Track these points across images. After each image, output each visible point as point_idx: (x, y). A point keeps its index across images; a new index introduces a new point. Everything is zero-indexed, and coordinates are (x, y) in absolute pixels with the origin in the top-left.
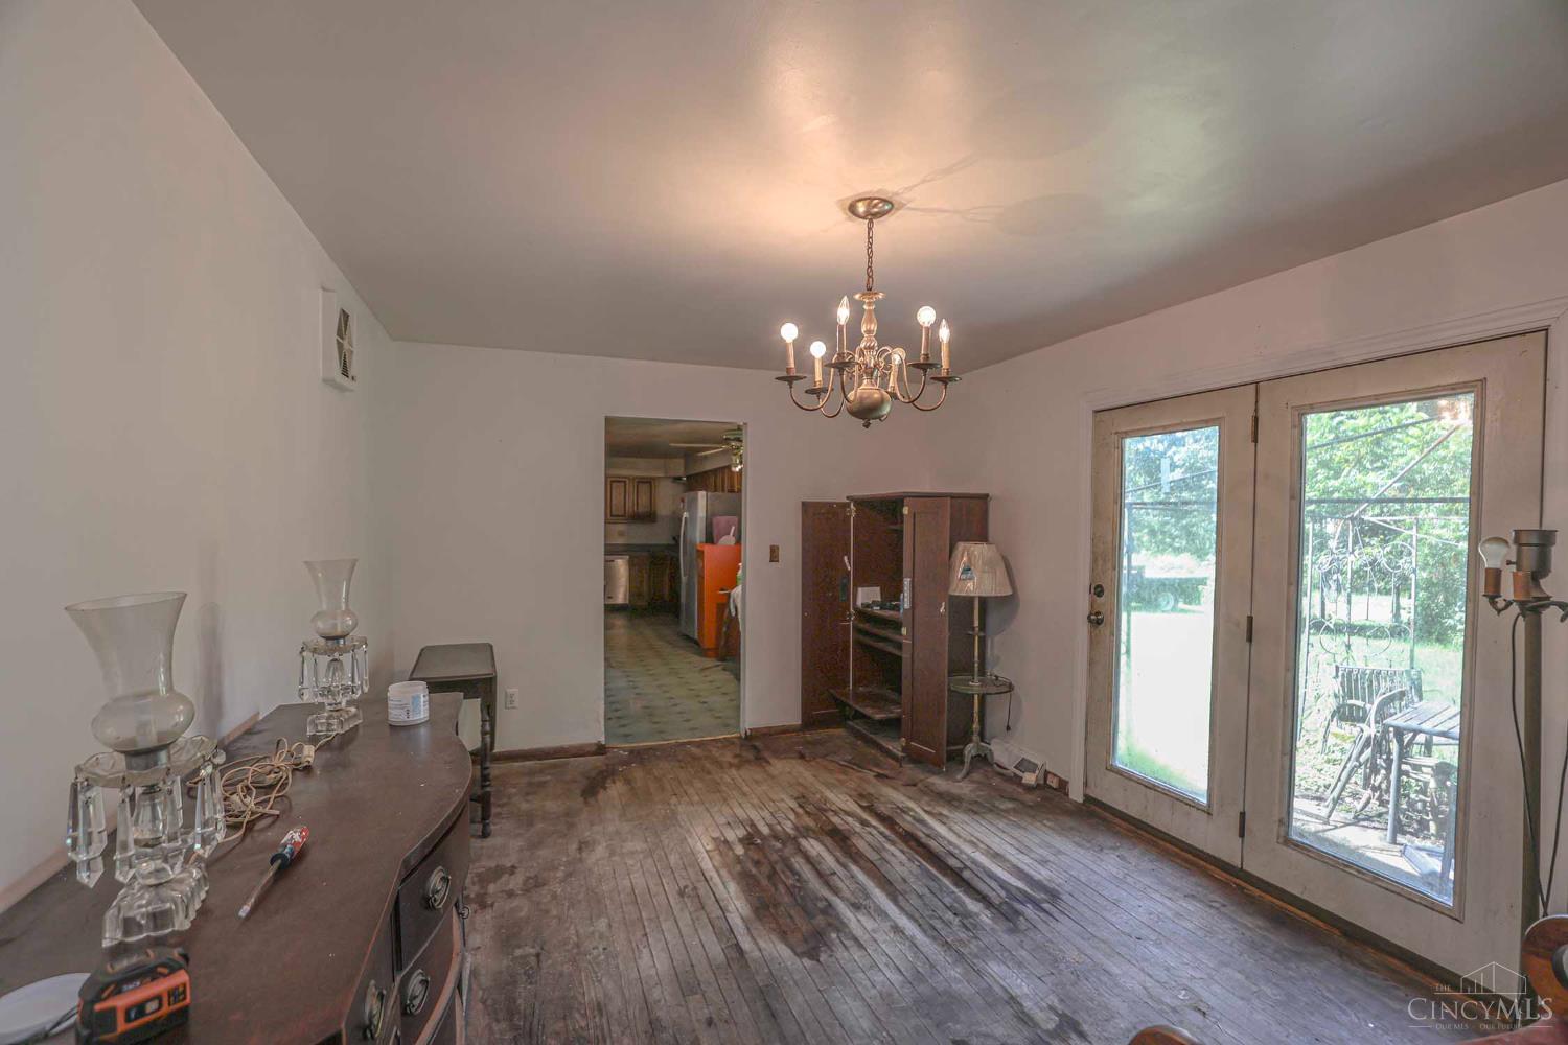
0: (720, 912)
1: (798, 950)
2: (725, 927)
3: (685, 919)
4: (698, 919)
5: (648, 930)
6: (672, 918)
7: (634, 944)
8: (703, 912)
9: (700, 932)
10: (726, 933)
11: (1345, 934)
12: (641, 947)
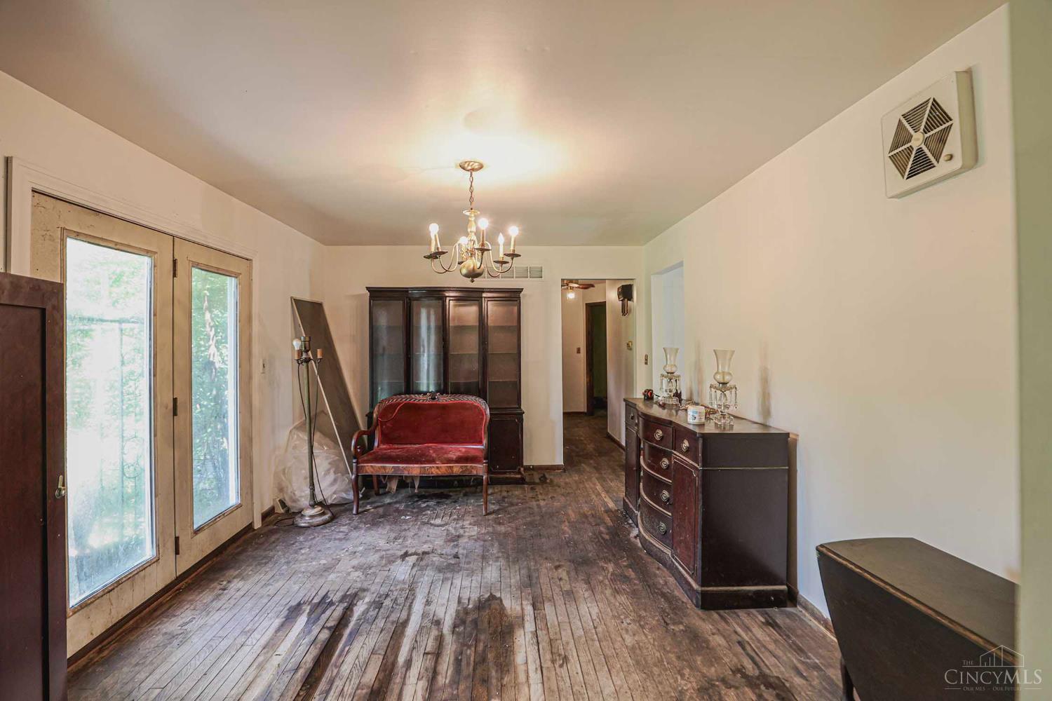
0: (539, 632)
1: (498, 601)
2: (538, 622)
3: (566, 635)
4: (556, 633)
5: (594, 631)
6: (575, 637)
7: (603, 623)
8: (552, 637)
9: (556, 623)
10: (539, 617)
11: (217, 556)
12: (598, 620)
